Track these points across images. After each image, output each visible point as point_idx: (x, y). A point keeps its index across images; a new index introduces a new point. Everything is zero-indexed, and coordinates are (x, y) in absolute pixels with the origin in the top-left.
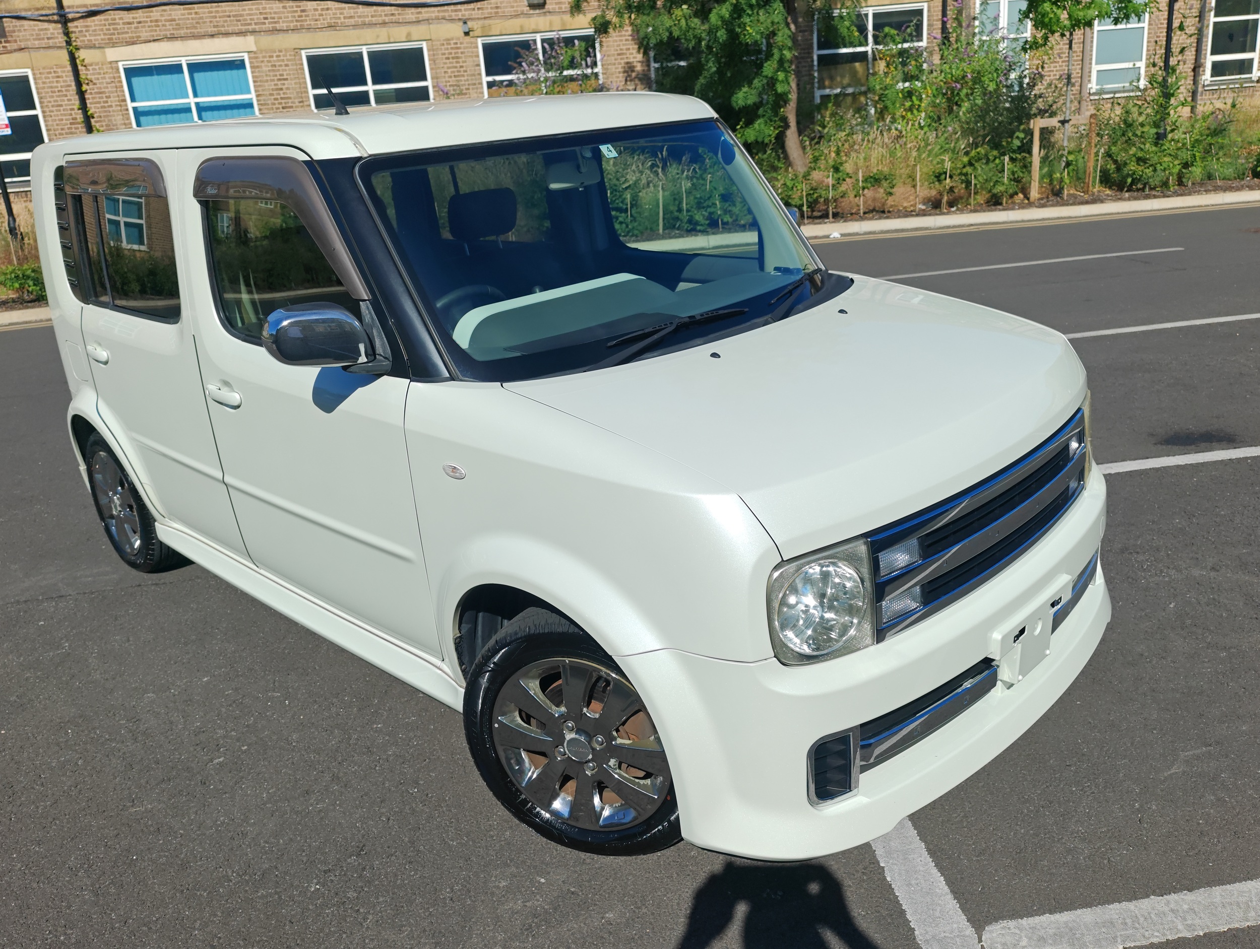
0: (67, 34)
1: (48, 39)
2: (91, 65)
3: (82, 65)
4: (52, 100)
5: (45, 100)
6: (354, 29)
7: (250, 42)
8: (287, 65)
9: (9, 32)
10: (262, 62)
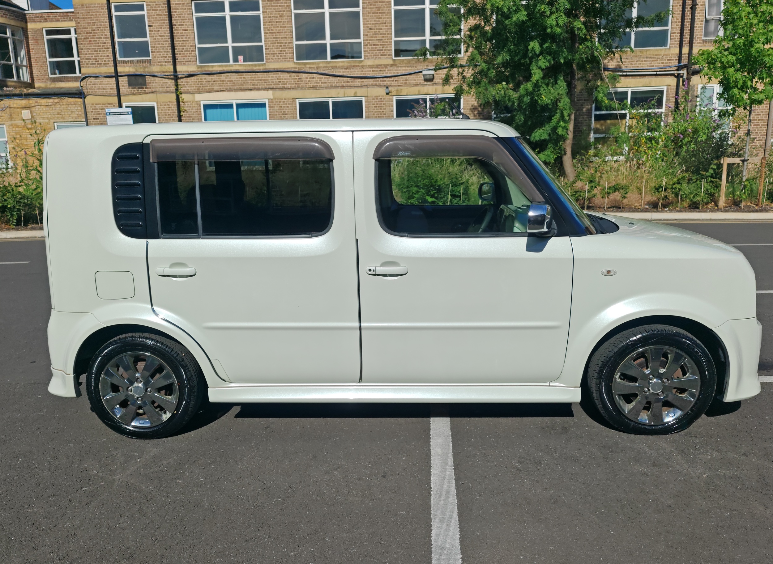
0: (177, 85)
1: (167, 87)
2: (187, 102)
3: (182, 102)
4: (165, 119)
5: (161, 119)
6: (326, 89)
7: (269, 94)
8: (288, 107)
9: (148, 83)
10: (275, 104)
